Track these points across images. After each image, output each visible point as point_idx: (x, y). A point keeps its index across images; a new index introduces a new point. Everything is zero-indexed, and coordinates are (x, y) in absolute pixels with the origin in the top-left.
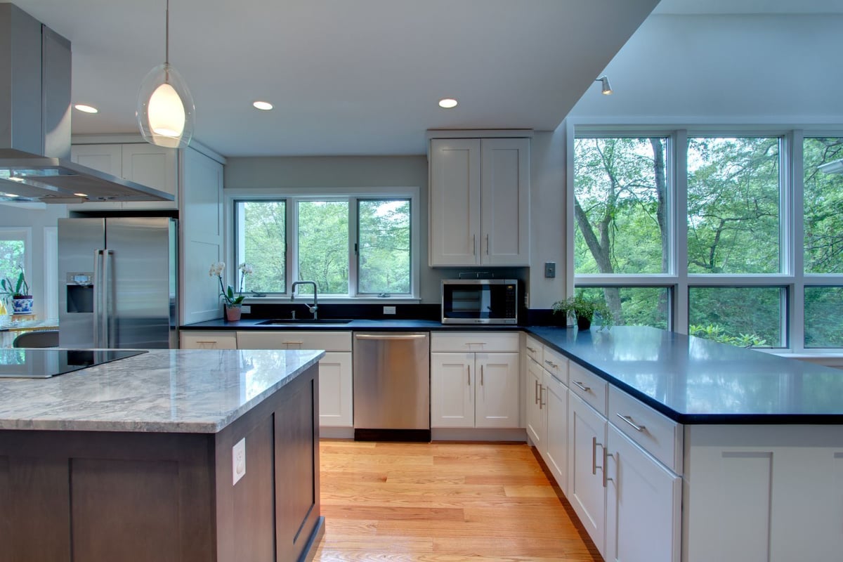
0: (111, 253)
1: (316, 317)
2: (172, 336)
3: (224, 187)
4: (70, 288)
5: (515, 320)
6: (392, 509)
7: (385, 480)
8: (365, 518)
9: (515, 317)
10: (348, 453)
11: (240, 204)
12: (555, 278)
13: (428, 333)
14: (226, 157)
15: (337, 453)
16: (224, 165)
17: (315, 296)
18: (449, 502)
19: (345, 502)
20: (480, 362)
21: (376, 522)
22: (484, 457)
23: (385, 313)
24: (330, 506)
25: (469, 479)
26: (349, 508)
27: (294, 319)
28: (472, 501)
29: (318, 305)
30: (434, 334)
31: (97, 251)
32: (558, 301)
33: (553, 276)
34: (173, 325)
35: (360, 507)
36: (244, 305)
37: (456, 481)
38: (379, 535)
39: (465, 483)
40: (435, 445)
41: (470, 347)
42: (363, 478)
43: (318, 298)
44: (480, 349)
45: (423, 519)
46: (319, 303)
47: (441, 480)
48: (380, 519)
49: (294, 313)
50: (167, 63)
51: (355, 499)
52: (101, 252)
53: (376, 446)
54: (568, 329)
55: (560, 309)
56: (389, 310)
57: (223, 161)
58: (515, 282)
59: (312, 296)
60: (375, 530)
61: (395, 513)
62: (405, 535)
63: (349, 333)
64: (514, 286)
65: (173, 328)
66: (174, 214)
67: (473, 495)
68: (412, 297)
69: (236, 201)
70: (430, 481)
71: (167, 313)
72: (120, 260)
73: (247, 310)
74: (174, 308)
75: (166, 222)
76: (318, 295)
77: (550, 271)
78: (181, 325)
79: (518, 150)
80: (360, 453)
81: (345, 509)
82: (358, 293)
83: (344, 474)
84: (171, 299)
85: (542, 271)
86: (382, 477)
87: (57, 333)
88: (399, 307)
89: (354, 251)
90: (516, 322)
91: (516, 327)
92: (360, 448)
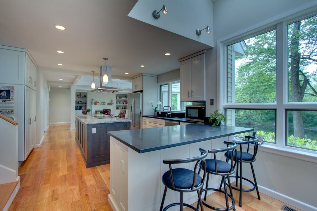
0: (134, 100)
1: (170, 116)
3: (157, 83)
12: (214, 105)
13: (179, 122)
14: (158, 75)
16: (157, 77)
27: (167, 116)
46: (171, 112)
50: (105, 71)
58: (205, 107)
63: (164, 120)
66: (142, 91)
69: (161, 86)
72: (136, 102)
73: (160, 113)
75: (140, 93)
77: (212, 102)
78: (142, 115)
79: (201, 58)
82: (182, 110)
84: (141, 110)
85: (209, 102)
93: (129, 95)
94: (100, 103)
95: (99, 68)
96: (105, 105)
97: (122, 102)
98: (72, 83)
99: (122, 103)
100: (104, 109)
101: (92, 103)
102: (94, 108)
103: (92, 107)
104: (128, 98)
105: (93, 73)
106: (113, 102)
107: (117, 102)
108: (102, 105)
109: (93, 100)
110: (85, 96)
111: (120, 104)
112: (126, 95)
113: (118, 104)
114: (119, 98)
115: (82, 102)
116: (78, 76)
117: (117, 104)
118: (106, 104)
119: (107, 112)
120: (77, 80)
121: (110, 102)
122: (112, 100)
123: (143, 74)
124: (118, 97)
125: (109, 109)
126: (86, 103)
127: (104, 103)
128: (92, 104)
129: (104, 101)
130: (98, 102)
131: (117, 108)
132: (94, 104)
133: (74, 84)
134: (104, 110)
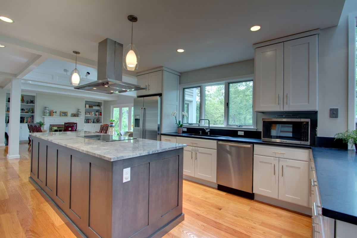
0: (144, 109)
1: (209, 134)
2: (158, 137)
3: (180, 84)
4: (136, 119)
5: (308, 143)
6: (216, 222)
7: (220, 209)
8: (202, 221)
9: (308, 141)
10: (212, 194)
11: (186, 90)
12: (338, 118)
13: (252, 144)
15: (207, 192)
16: (180, 76)
17: (209, 125)
18: (245, 230)
19: (199, 212)
20: (281, 164)
21: (205, 225)
22: (280, 216)
23: (239, 134)
24: (192, 211)
25: (263, 224)
26: (198, 215)
27: (201, 134)
28: (257, 235)
29: (210, 129)
30: (255, 146)
31: (141, 108)
32: (339, 133)
33: (336, 117)
34: (159, 133)
35: (203, 216)
36: (183, 128)
37: (256, 222)
38: (203, 230)
39: (260, 225)
40: (255, 202)
41: (275, 154)
42: (212, 205)
43: (210, 126)
44: (282, 157)
45: (227, 232)
46: (210, 128)
47: (248, 219)
48: (208, 224)
49: (201, 132)
50: (132, 43)
51: (203, 213)
52: (142, 108)
53: (226, 194)
54: (348, 151)
55: (341, 138)
56: (240, 133)
57: (179, 74)
58: (308, 120)
59: (208, 125)
60: (204, 228)
61: (216, 224)
62: (215, 235)
63: (216, 141)
64: (308, 123)
65: (159, 134)
66: (160, 95)
67: (261, 232)
68: (252, 127)
69: (184, 89)
70: (241, 217)
71: (157, 129)
72: (147, 112)
73: (185, 130)
74: (159, 129)
75: (158, 98)
76: (210, 125)
77: (334, 113)
78: (162, 133)
79: (309, 43)
80: (216, 195)
81: (197, 215)
82: (228, 125)
83: (205, 201)
84: (158, 125)
85: (327, 113)
86: (220, 208)
87: (132, 134)
88: (245, 132)
89: (226, 106)
90: (309, 144)
91: (309, 146)
92: (218, 193)
93: (104, 103)
94: (58, 113)
95: (96, 45)
96: (66, 115)
97: (93, 113)
98: (15, 76)
99: (94, 115)
100: (67, 122)
101: (45, 112)
102: (48, 121)
103: (45, 118)
104: (102, 107)
105: (75, 54)
106: (80, 112)
107: (85, 113)
108: (62, 116)
109: (47, 109)
110: (32, 102)
111: (90, 116)
112: (99, 103)
113: (88, 115)
114: (89, 106)
115: (26, 110)
116: (39, 56)
117: (86, 115)
118: (69, 114)
119: (72, 127)
120: (31, 66)
121: (74, 112)
122: (79, 110)
123: (164, 68)
124: (87, 106)
125: (75, 122)
126: (33, 112)
127: (65, 114)
128: (44, 114)
129: (64, 110)
130: (56, 112)
131: (86, 120)
132: (48, 115)
133: (18, 77)
134: (65, 123)
